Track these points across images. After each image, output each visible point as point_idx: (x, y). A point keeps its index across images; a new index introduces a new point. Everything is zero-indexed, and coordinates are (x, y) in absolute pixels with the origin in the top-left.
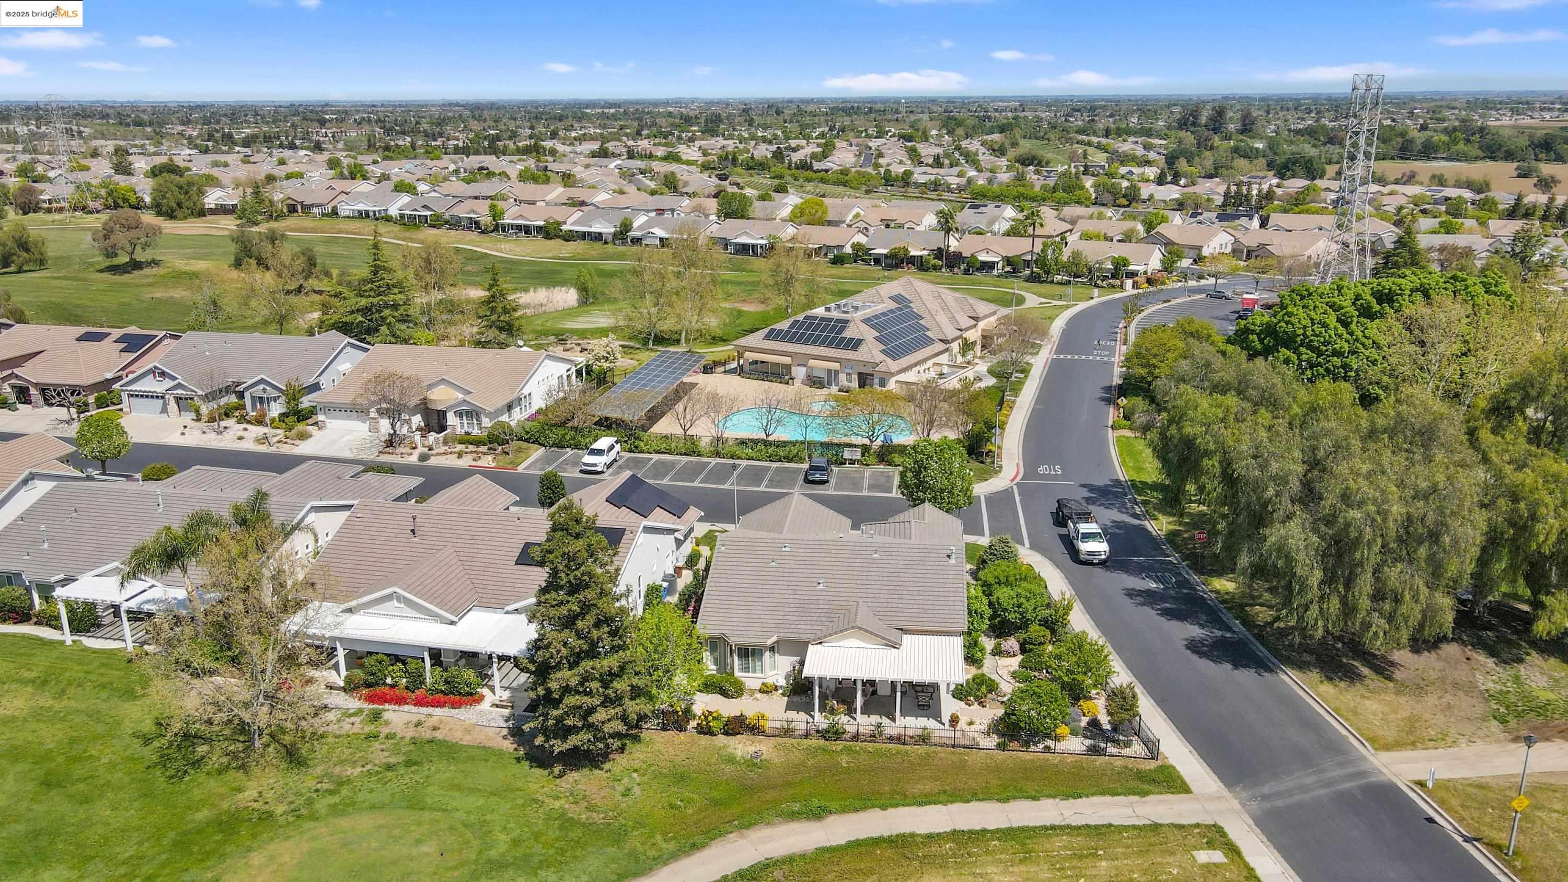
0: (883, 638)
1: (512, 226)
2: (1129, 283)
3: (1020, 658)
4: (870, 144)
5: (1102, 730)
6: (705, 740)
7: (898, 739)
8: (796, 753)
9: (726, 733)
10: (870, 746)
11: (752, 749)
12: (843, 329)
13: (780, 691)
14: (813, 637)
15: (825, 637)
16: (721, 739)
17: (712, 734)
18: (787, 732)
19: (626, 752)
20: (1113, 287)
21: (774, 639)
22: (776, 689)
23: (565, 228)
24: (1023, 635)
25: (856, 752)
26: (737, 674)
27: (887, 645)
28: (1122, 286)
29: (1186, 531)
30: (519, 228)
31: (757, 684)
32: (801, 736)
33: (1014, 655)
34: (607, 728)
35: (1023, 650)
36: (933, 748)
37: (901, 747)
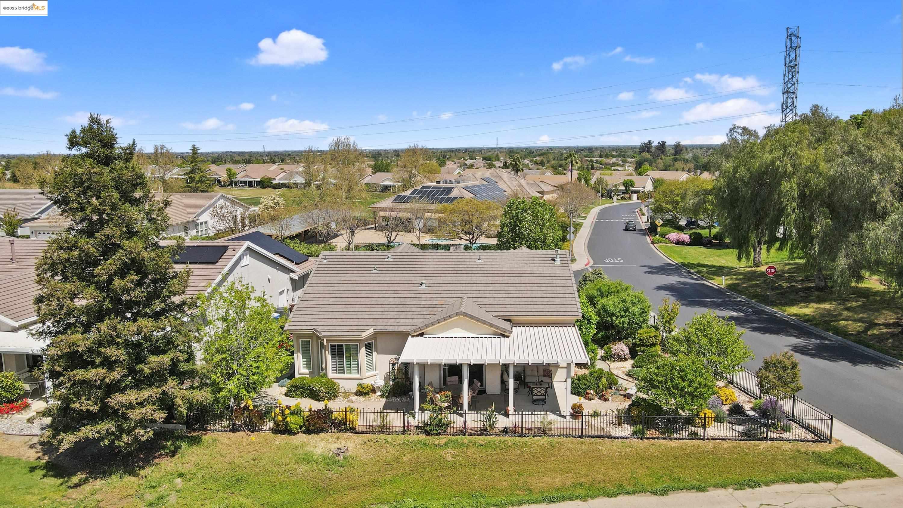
0: (491, 325)
1: (241, 182)
2: (635, 196)
3: (631, 362)
4: (466, 162)
5: (747, 416)
6: (282, 439)
7: (514, 432)
8: (390, 448)
9: (308, 432)
10: (481, 439)
11: (334, 447)
12: (448, 193)
13: (379, 393)
14: (412, 328)
15: (427, 326)
16: (301, 437)
17: (290, 432)
18: (382, 429)
19: (178, 455)
20: (625, 199)
21: (370, 331)
22: (374, 391)
23: (274, 182)
24: (630, 341)
25: (463, 445)
26: (331, 375)
27: (495, 334)
28: (630, 199)
29: (744, 283)
30: (245, 183)
31: (353, 386)
32: (397, 433)
33: (625, 359)
34: (136, 414)
35: (633, 354)
36: (557, 439)
37: (518, 439)
